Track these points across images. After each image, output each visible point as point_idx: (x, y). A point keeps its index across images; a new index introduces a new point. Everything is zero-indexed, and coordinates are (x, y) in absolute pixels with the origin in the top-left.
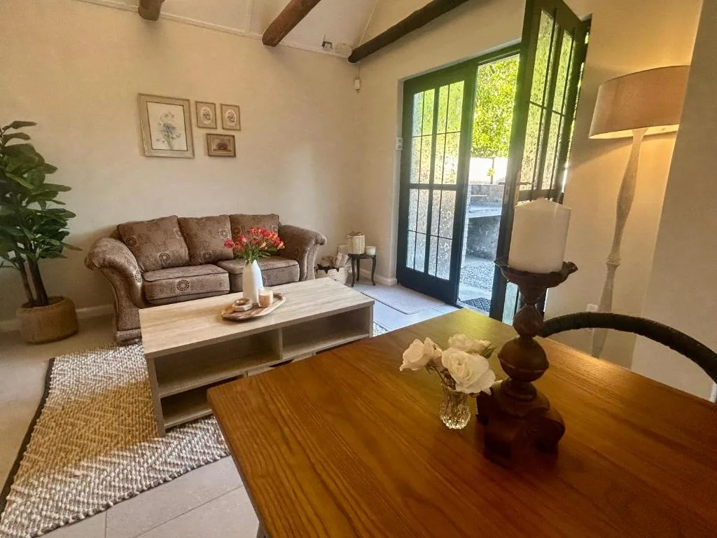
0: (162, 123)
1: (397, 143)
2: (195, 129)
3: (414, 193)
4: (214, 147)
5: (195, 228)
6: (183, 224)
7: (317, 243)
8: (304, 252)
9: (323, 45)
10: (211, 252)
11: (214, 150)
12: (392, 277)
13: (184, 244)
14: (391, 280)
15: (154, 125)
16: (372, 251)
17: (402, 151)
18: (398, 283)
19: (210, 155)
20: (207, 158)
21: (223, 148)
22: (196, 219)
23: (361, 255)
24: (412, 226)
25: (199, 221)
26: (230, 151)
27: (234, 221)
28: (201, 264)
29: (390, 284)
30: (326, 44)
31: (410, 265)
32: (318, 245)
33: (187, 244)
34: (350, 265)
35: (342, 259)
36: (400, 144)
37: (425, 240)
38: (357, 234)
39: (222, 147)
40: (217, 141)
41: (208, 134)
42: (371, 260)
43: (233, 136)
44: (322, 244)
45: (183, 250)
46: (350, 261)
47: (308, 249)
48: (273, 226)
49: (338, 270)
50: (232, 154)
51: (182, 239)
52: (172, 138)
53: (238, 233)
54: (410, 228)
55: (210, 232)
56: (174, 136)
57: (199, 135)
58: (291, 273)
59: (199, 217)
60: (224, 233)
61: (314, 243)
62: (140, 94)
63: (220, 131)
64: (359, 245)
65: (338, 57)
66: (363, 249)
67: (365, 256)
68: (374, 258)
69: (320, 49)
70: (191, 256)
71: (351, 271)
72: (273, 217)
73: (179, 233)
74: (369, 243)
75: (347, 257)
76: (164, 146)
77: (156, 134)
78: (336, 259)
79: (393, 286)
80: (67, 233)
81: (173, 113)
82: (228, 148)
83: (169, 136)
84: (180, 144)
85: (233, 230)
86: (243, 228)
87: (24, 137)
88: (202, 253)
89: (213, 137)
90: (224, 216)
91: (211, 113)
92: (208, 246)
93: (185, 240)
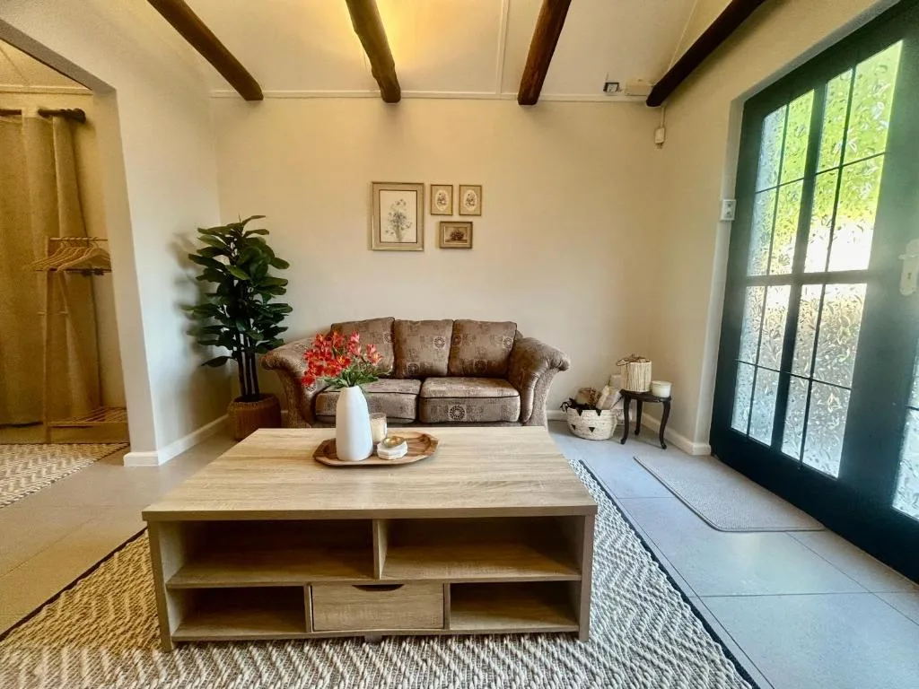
0: (393, 213)
1: (725, 209)
2: (428, 216)
3: (754, 294)
4: (447, 236)
5: (405, 332)
6: (395, 328)
7: (552, 366)
8: (530, 377)
9: (605, 90)
10: (418, 364)
11: (448, 241)
12: (701, 440)
13: (391, 352)
14: (699, 446)
15: (384, 215)
16: (664, 391)
17: (733, 222)
18: (712, 454)
19: (441, 248)
20: (439, 251)
21: (459, 237)
22: (411, 322)
23: (643, 393)
24: (747, 354)
25: (413, 325)
26: (466, 241)
27: (458, 328)
28: (405, 378)
29: (695, 453)
30: (610, 86)
31: (739, 425)
32: (555, 370)
33: (394, 352)
34: (620, 407)
35: (610, 396)
36: (729, 209)
37: (776, 383)
38: (637, 359)
39: (457, 237)
40: (451, 230)
41: (442, 222)
42: (662, 404)
43: (471, 223)
44: (562, 368)
45: (388, 359)
46: (622, 402)
47: (538, 374)
48: (504, 338)
49: (599, 412)
50: (467, 244)
51: (390, 345)
52: (402, 229)
53: (458, 343)
54: (743, 357)
55: (422, 339)
56: (404, 227)
57: (431, 224)
58: (504, 409)
59: (415, 320)
60: (440, 342)
61: (547, 365)
62: (374, 183)
63: (456, 218)
64: (641, 378)
65: (632, 102)
66: (647, 385)
67: (648, 397)
68: (667, 402)
69: (602, 96)
70: (396, 366)
71: (622, 417)
72: (509, 325)
73: (389, 338)
74: (656, 375)
75: (618, 394)
76: (393, 238)
77: (387, 225)
78: (600, 395)
79: (701, 458)
80: (284, 329)
81: (405, 200)
82: (464, 238)
83: (398, 227)
84: (409, 235)
85: (453, 338)
86: (465, 337)
87: (264, 232)
88: (408, 364)
89: (447, 225)
90: (447, 322)
91: (447, 197)
92: (417, 357)
93: (394, 347)
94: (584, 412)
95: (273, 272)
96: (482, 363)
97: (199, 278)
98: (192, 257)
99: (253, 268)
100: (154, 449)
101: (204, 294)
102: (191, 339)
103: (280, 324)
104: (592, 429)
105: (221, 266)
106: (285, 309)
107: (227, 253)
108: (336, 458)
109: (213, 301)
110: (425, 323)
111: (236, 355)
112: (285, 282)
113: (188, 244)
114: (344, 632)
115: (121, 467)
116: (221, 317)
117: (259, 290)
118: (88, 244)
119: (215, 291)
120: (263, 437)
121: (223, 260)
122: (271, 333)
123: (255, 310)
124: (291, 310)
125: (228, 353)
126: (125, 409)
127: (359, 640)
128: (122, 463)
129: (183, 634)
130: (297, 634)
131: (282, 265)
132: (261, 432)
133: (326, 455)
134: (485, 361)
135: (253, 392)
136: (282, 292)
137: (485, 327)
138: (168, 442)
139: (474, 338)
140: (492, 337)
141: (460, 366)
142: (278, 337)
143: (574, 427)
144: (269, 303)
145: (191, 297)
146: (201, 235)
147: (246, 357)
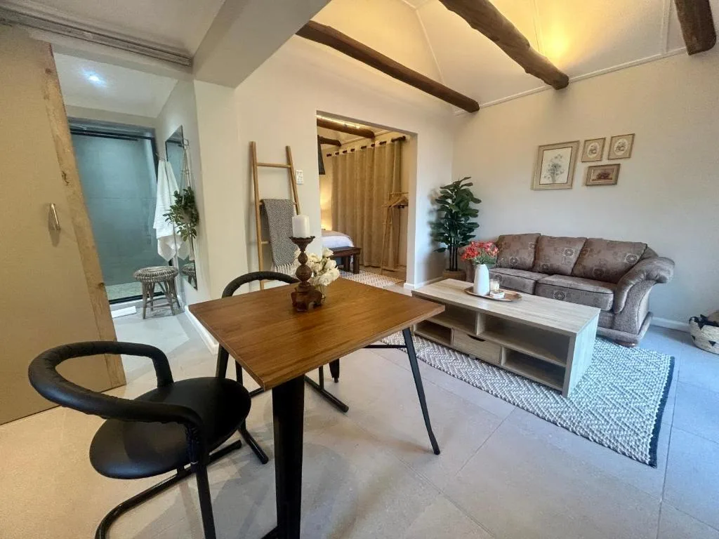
0: (551, 164)
2: (579, 164)
4: (593, 177)
5: (544, 243)
6: (539, 240)
11: (593, 180)
13: (532, 255)
15: (545, 166)
19: (587, 185)
20: (586, 187)
21: (606, 176)
26: (611, 179)
27: (588, 245)
28: (539, 272)
32: (652, 281)
33: (534, 255)
39: (603, 176)
40: (599, 172)
41: (590, 167)
43: (619, 164)
44: (661, 281)
45: (530, 258)
50: (613, 181)
51: (533, 250)
52: (557, 174)
53: (585, 254)
55: (555, 249)
56: (559, 172)
57: (581, 169)
58: (597, 300)
60: (569, 253)
61: (642, 277)
62: (540, 146)
63: (605, 162)
70: (534, 263)
73: (533, 246)
76: (549, 181)
77: (546, 173)
81: (562, 155)
82: (610, 177)
83: (554, 173)
84: (562, 178)
85: (582, 251)
86: (591, 250)
87: (470, 184)
88: (542, 264)
89: (595, 168)
90: (580, 239)
91: (598, 147)
92: (549, 260)
93: (535, 252)
94: (705, 327)
95: (472, 205)
96: (601, 271)
97: (438, 210)
98: (436, 200)
99: (461, 205)
100: (413, 284)
101: (439, 217)
102: (432, 238)
103: (472, 234)
104: (713, 343)
105: (448, 204)
106: (475, 225)
107: (451, 197)
108: (472, 292)
109: (442, 221)
110: (562, 239)
111: (450, 248)
112: (477, 211)
113: (436, 193)
114: (463, 351)
115: (401, 288)
116: (445, 228)
117: (464, 215)
118: (400, 195)
119: (444, 216)
120: (450, 281)
121: (450, 201)
122: (466, 238)
123: (460, 226)
124: (478, 226)
125: (447, 246)
126: (406, 266)
127: (467, 355)
128: (403, 286)
129: (418, 332)
130: (446, 344)
131: (478, 201)
132: (449, 280)
133: (470, 291)
134: (604, 269)
135: (455, 267)
136: (476, 216)
137: (612, 245)
138: (418, 282)
139: (599, 252)
140: (616, 253)
141: (582, 270)
142: (469, 240)
143: (694, 338)
144: (468, 222)
145: (433, 218)
146: (441, 190)
147: (454, 249)
